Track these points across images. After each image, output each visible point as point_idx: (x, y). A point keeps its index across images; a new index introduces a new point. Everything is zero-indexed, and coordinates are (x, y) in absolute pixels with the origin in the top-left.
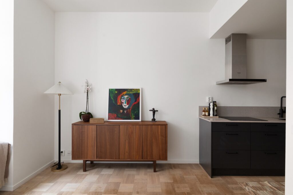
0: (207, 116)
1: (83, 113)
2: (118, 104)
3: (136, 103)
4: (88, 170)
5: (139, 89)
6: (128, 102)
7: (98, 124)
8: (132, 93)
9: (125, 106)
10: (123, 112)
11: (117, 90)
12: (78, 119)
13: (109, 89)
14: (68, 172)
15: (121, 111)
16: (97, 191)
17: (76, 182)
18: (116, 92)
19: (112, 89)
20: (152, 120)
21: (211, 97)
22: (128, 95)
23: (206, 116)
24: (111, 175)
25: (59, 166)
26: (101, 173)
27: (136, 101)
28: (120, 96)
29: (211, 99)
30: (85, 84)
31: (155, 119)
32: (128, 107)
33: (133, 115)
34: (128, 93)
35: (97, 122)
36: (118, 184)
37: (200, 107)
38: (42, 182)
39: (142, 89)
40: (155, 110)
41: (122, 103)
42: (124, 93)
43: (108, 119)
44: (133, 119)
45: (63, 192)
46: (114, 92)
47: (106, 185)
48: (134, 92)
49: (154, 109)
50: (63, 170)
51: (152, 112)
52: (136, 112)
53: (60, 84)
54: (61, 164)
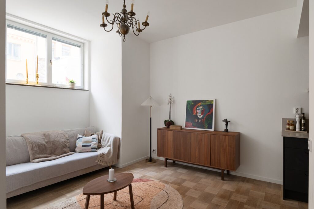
0: (292, 130)
1: (167, 121)
2: (194, 114)
3: (209, 113)
4: (168, 167)
5: (213, 101)
6: (203, 112)
7: (175, 130)
8: (206, 104)
9: (200, 116)
10: (198, 121)
11: (193, 101)
12: (163, 126)
13: (187, 101)
14: (155, 165)
15: (196, 120)
16: (167, 181)
17: (157, 172)
18: (193, 103)
19: (189, 101)
20: (225, 130)
21: (299, 107)
22: (202, 106)
23: (290, 130)
24: (184, 173)
25: (150, 160)
26: (177, 171)
27: (209, 112)
28: (196, 107)
29: (299, 110)
30: (169, 97)
31: (228, 130)
32: (203, 117)
33: (206, 124)
34: (203, 104)
35: (174, 129)
36: (184, 181)
37: (283, 119)
38: (138, 167)
39: (216, 100)
40: (228, 120)
41: (197, 113)
42: (199, 104)
43: (186, 127)
44: (206, 128)
45: (146, 176)
46: (191, 104)
47: (175, 179)
48: (208, 103)
49: (226, 120)
50: (152, 163)
51: (225, 123)
52: (209, 122)
53: (151, 98)
54: (152, 159)
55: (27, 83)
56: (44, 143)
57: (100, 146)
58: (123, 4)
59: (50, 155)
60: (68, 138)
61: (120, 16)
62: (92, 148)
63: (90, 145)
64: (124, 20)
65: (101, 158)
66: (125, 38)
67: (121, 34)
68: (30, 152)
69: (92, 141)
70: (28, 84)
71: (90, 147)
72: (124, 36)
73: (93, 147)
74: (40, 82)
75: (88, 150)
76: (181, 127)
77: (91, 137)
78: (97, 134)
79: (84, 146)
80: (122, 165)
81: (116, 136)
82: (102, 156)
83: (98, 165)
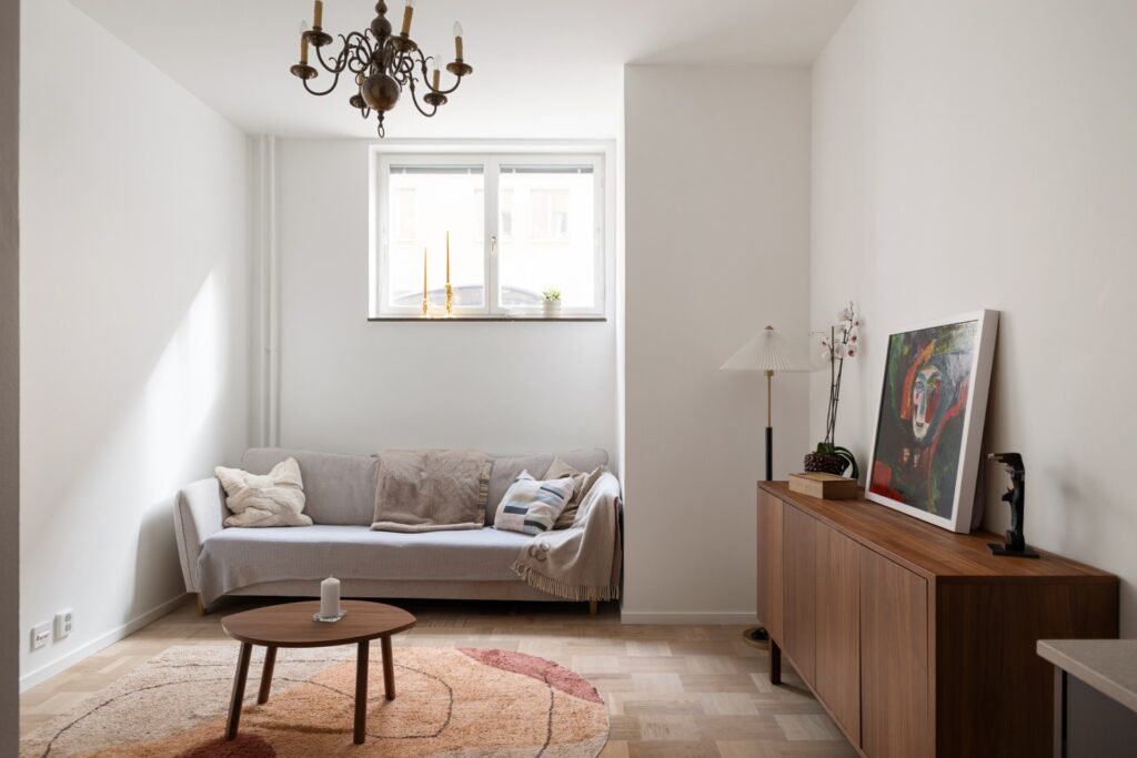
3: (954, 411)
9: (922, 426)
27: (956, 398)
32: (929, 432)
55: (425, 312)
56: (416, 481)
57: (570, 521)
59: (421, 520)
60: (487, 477)
62: (527, 523)
63: (524, 511)
64: (379, 60)
66: (383, 122)
67: (366, 110)
68: (377, 499)
69: (536, 499)
71: (522, 517)
72: (381, 118)
73: (529, 519)
74: (453, 307)
75: (515, 526)
76: (825, 484)
77: (541, 483)
78: (577, 478)
79: (508, 510)
80: (627, 612)
81: (608, 493)
82: (536, 556)
83: (518, 582)
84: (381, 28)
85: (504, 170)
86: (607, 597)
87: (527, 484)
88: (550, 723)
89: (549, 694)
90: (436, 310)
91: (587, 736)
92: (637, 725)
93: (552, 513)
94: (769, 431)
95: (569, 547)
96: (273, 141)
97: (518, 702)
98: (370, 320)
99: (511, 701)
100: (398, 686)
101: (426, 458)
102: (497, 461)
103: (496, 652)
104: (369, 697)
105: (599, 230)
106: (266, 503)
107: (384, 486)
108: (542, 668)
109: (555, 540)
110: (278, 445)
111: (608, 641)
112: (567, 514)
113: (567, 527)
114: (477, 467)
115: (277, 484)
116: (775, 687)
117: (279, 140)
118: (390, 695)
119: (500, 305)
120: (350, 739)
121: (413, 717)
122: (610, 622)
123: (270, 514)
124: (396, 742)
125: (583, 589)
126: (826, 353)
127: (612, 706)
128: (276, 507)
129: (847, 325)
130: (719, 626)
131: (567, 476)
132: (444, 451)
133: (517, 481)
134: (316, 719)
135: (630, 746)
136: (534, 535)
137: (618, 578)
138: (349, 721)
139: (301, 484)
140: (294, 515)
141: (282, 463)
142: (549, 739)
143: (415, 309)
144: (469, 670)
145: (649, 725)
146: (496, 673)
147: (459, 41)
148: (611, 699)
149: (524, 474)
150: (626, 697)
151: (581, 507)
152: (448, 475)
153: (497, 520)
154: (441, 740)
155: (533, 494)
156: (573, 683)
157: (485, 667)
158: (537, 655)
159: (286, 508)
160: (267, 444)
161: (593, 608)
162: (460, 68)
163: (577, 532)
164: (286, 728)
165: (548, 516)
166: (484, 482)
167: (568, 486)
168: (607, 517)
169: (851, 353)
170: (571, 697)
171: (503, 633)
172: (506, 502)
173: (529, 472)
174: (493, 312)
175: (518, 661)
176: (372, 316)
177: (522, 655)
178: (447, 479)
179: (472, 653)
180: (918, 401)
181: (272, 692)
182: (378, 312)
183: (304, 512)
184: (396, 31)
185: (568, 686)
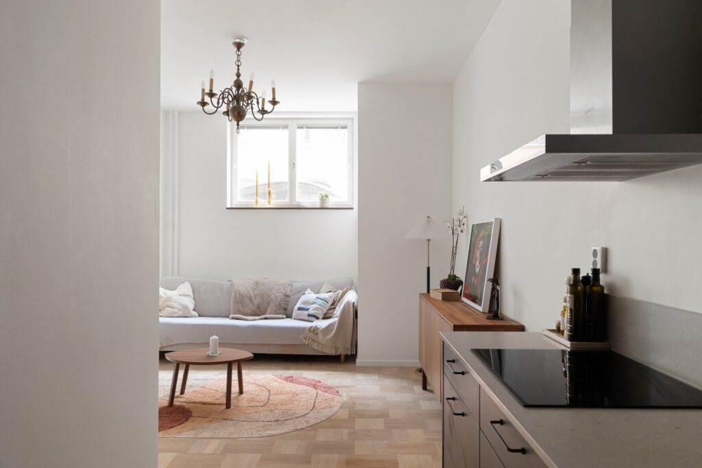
2: (474, 262)
9: (478, 267)
10: (474, 281)
15: (473, 279)
28: (478, 241)
41: (476, 259)
42: (481, 234)
43: (463, 296)
44: (477, 304)
55: (257, 204)
56: (252, 294)
57: (331, 315)
58: (236, 71)
60: (289, 293)
61: (230, 92)
62: (309, 315)
63: (308, 309)
64: (237, 98)
65: (311, 335)
66: (239, 127)
68: (232, 304)
69: (314, 303)
70: (258, 207)
71: (306, 312)
72: (238, 125)
73: (310, 313)
74: (272, 201)
75: (303, 318)
76: (443, 293)
77: (317, 295)
78: (336, 293)
79: (300, 309)
80: (360, 360)
81: (350, 300)
82: (313, 332)
83: (304, 345)
84: (238, 84)
85: (299, 127)
86: (349, 353)
87: (310, 296)
88: (315, 402)
89: (315, 393)
90: (263, 203)
91: (331, 407)
92: (354, 404)
93: (322, 310)
94: (428, 269)
95: (329, 327)
96: (176, 114)
97: (301, 395)
98: (227, 208)
99: (297, 395)
100: (245, 389)
101: (257, 283)
102: (294, 284)
103: (292, 377)
104: (232, 392)
105: (350, 160)
106: (175, 305)
107: (235, 297)
108: (313, 383)
109: (322, 324)
110: (178, 275)
111: (347, 373)
112: (330, 311)
113: (330, 318)
114: (284, 288)
115: (180, 295)
116: (424, 391)
117: (180, 113)
118: (241, 392)
119: (297, 200)
120: (224, 407)
121: (252, 400)
122: (350, 366)
123: (177, 311)
124: (244, 408)
125: (337, 348)
126: (451, 232)
127: (345, 398)
128: (180, 307)
129: (461, 217)
130: (405, 367)
131: (331, 292)
132: (266, 279)
133: (304, 294)
134: (208, 400)
135: (350, 411)
136: (312, 322)
137: (354, 344)
138: (224, 400)
139: (192, 295)
140: (189, 311)
141: (182, 285)
142: (313, 408)
143: (251, 202)
144: (278, 384)
145: (360, 404)
146: (291, 385)
147: (273, 90)
148: (345, 395)
149: (309, 291)
150: (351, 394)
151: (337, 307)
152: (269, 292)
153: (294, 314)
154: (265, 408)
155: (312, 301)
156: (328, 389)
157: (286, 383)
158: (312, 378)
159: (185, 308)
160: (173, 275)
161: (343, 358)
162: (274, 102)
163: (334, 320)
164: (195, 403)
165: (320, 312)
166: (287, 296)
167: (330, 297)
168: (349, 312)
169: (462, 231)
170: (326, 394)
171: (296, 369)
172: (299, 305)
173: (311, 290)
174: (293, 203)
175: (302, 380)
176: (229, 206)
177: (304, 378)
178: (268, 294)
179: (281, 377)
180: (478, 256)
181: (186, 391)
182: (231, 204)
183: (194, 310)
184: (246, 86)
185: (325, 389)
